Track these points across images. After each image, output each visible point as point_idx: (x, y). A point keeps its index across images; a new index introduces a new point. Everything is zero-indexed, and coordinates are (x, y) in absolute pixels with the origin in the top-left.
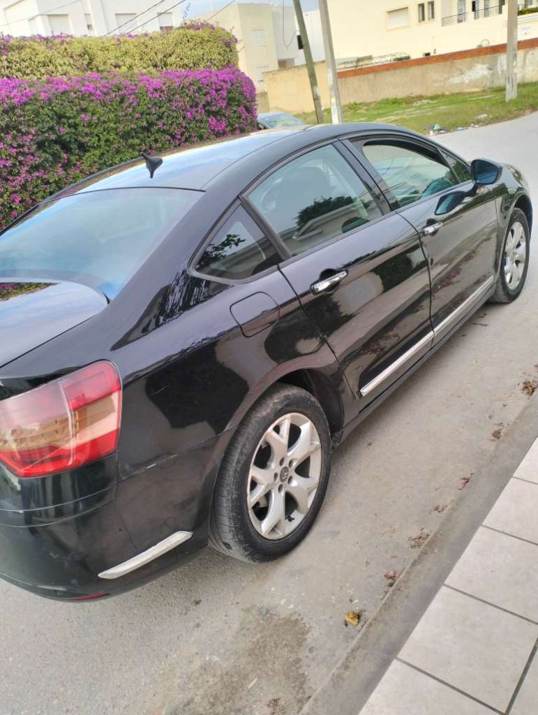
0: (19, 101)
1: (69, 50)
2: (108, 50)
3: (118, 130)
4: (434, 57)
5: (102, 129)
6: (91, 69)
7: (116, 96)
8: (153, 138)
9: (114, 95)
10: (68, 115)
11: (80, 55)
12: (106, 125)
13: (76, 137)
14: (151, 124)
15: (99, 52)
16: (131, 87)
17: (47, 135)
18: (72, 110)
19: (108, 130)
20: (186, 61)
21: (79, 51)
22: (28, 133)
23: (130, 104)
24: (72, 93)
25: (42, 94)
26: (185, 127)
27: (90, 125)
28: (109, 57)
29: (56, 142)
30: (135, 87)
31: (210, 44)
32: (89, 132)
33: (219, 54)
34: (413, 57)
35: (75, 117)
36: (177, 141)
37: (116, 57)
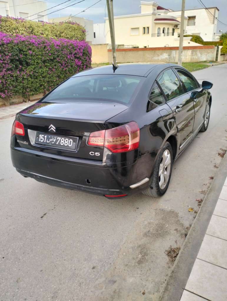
0: (6, 42)
1: (25, 25)
2: (39, 27)
3: (42, 59)
4: (148, 48)
5: (36, 58)
6: (32, 34)
7: (43, 45)
8: (54, 64)
9: (42, 45)
10: (24, 50)
11: (29, 28)
12: (38, 57)
13: (25, 59)
14: (54, 58)
15: (36, 27)
16: (48, 43)
17: (15, 57)
18: (26, 48)
19: (38, 59)
20: (68, 36)
21: (29, 26)
22: (8, 55)
23: (48, 49)
24: (26, 42)
25: (15, 40)
26: (67, 62)
27: (31, 56)
28: (40, 30)
29: (17, 60)
30: (49, 43)
31: (77, 31)
32: (31, 58)
33: (80, 35)
34: (140, 47)
35: (26, 52)
36: (63, 67)
37: (42, 30)
